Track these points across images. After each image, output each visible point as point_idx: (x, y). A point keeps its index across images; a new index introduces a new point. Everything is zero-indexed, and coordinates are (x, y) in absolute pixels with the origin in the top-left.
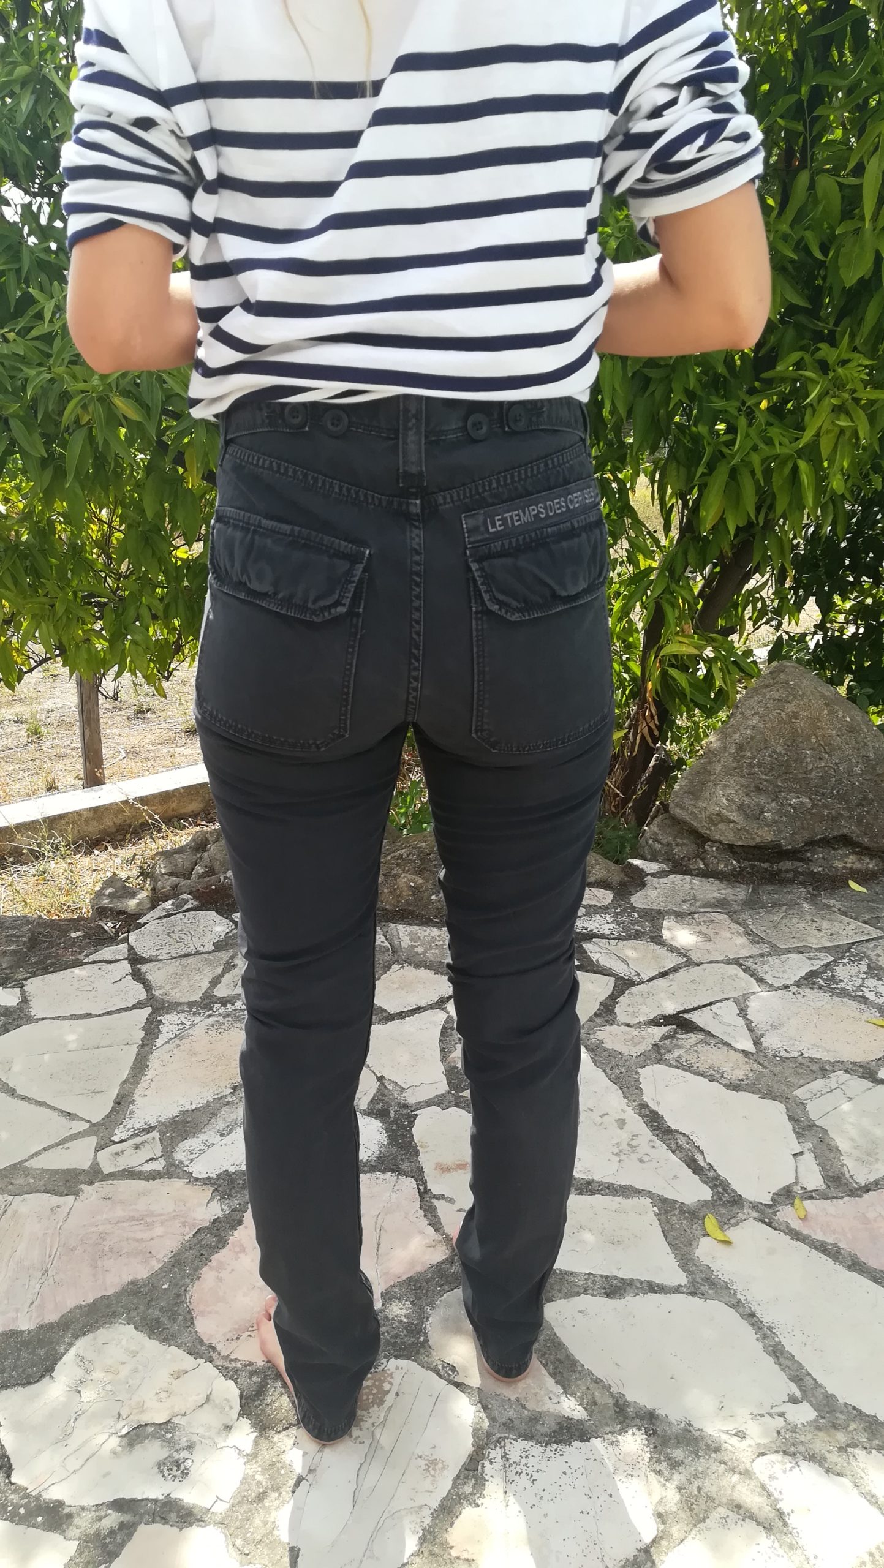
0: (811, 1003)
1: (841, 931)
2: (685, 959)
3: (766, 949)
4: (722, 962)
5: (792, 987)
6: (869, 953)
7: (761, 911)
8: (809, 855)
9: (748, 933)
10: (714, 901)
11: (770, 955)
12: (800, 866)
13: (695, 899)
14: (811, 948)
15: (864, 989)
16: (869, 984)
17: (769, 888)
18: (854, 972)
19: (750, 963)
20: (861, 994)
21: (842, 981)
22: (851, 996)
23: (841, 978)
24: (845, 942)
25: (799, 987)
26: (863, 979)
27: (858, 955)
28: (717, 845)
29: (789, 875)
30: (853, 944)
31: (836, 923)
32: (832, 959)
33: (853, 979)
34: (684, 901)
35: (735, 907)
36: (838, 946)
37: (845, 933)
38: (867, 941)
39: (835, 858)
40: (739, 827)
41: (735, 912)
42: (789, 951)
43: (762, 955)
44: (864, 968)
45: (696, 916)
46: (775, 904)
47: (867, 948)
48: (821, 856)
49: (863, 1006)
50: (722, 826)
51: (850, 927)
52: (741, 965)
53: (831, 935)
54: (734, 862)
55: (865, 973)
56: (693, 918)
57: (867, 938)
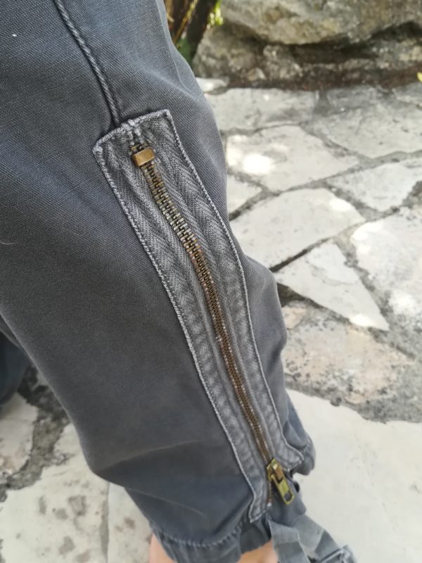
2: (259, 190)
3: (353, 162)
4: (306, 186)
7: (335, 117)
8: (374, 49)
9: (329, 145)
10: (280, 113)
11: (360, 169)
12: (366, 64)
13: (259, 113)
17: (336, 91)
19: (339, 183)
28: (277, 48)
29: (356, 75)
34: (248, 117)
35: (305, 117)
39: (400, 50)
40: (301, 20)
41: (307, 123)
42: (382, 161)
43: (352, 171)
45: (264, 132)
46: (348, 108)
48: (386, 49)
50: (282, 23)
52: (330, 188)
54: (297, 67)
56: (261, 136)
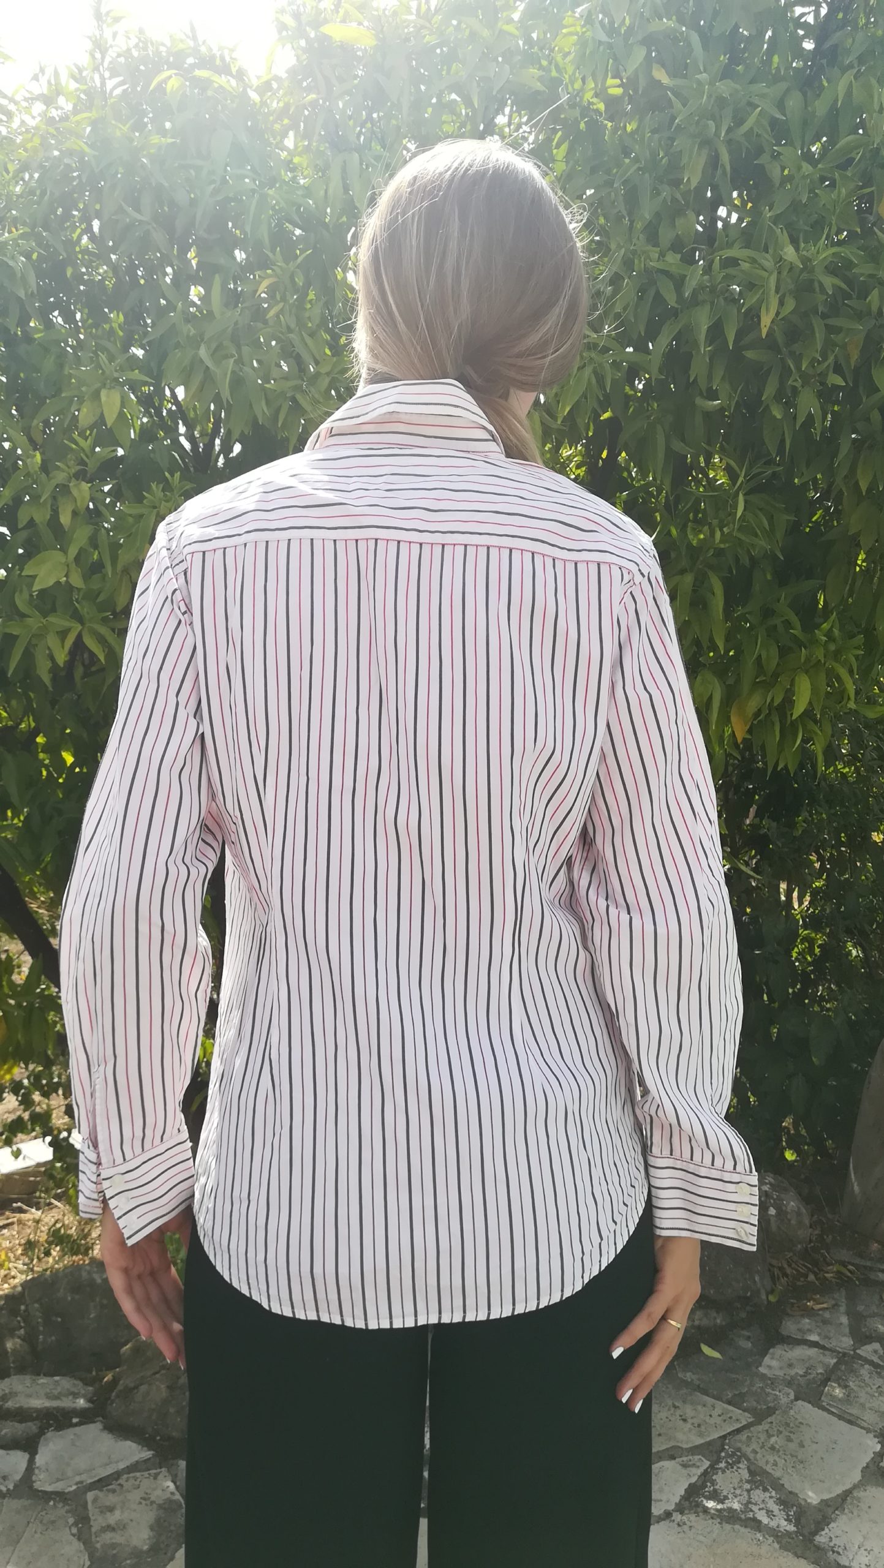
0: (701, 1538)
1: (707, 1419)
5: (674, 1514)
6: (744, 1448)
14: (682, 1448)
15: (754, 1508)
16: (757, 1498)
18: (736, 1481)
20: (751, 1515)
21: (726, 1498)
22: (740, 1519)
23: (725, 1494)
24: (716, 1436)
25: (682, 1513)
26: (748, 1491)
27: (734, 1454)
30: (724, 1437)
31: (699, 1408)
32: (707, 1464)
33: (738, 1492)
36: (709, 1443)
37: (712, 1421)
38: (738, 1431)
44: (745, 1475)
47: (740, 1441)
49: (759, 1536)
51: (715, 1413)
53: (699, 1426)
55: (748, 1482)
57: (738, 1426)
